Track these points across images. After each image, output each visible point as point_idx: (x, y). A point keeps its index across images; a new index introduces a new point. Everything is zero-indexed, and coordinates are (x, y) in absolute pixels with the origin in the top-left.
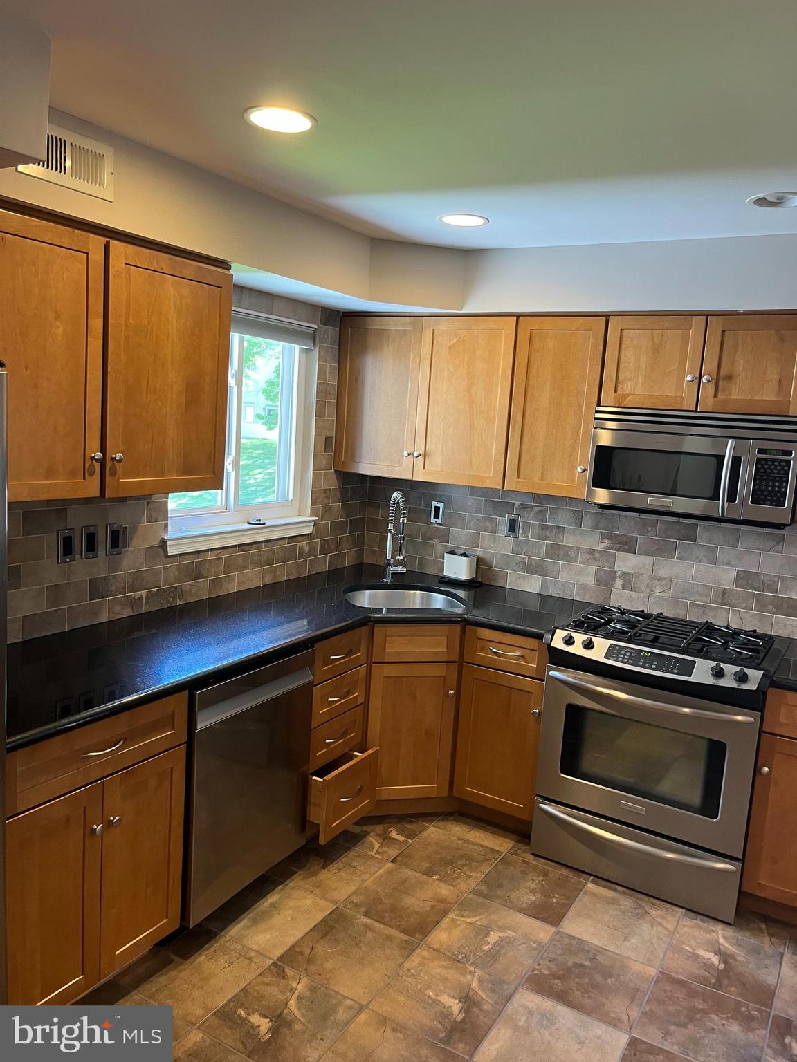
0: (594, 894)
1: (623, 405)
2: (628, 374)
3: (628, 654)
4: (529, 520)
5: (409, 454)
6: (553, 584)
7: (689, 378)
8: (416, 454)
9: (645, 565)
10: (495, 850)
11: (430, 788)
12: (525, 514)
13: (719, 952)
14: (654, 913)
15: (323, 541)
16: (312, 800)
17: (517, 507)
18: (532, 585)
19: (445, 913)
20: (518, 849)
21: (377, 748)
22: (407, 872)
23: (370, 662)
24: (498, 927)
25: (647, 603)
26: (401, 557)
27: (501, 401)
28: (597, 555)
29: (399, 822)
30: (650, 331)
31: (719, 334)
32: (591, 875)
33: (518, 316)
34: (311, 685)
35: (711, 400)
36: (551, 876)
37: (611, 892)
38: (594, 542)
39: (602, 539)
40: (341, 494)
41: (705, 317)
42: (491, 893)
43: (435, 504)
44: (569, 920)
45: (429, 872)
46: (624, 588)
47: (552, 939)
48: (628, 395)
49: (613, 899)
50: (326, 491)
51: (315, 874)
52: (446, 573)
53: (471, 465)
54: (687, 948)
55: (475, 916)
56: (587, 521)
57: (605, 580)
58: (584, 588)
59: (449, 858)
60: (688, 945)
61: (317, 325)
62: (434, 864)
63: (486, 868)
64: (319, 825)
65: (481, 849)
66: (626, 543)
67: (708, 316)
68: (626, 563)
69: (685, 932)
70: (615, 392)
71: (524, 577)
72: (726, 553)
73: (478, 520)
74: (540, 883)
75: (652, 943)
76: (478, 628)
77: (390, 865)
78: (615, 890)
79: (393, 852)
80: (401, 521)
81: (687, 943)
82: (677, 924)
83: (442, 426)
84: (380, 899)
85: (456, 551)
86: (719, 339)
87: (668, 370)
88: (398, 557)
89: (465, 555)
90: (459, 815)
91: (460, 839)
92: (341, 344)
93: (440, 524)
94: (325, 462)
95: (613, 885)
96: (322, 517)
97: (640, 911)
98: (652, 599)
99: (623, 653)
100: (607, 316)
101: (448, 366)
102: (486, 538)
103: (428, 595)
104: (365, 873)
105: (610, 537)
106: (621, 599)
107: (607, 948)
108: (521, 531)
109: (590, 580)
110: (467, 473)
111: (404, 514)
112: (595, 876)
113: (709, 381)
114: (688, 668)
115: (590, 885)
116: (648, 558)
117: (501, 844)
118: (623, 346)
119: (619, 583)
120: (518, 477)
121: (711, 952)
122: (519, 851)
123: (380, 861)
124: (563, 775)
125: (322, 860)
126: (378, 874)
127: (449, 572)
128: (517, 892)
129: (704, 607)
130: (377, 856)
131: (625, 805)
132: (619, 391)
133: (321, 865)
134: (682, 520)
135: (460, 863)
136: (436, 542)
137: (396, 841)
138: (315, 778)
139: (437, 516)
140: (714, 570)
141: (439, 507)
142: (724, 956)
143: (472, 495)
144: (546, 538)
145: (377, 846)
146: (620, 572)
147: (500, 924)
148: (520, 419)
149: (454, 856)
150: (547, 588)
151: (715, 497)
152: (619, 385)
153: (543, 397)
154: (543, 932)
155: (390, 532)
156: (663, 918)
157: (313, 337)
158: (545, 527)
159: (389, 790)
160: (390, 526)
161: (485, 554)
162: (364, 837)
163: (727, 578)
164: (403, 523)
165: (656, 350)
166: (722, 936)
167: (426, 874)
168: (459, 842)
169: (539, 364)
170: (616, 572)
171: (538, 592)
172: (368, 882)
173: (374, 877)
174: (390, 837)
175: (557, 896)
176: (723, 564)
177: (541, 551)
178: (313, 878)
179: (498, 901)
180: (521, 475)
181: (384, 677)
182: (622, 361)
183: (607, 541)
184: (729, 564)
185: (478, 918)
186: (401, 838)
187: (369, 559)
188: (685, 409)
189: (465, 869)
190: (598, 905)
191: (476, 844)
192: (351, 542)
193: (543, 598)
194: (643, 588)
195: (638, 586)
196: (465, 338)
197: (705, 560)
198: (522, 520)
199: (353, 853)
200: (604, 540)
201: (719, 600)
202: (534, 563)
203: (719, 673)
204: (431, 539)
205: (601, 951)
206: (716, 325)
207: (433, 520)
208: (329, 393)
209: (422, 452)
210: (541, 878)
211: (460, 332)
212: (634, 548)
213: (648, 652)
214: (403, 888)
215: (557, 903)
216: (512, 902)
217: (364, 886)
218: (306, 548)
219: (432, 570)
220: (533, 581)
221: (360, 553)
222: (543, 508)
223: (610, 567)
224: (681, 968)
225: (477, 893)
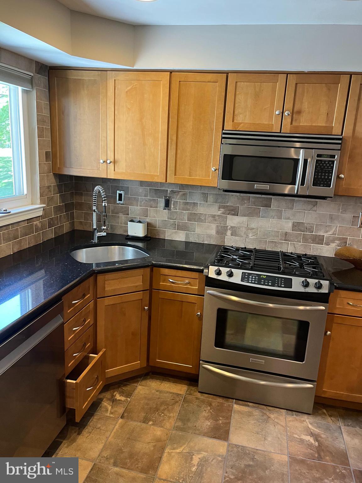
0: (239, 412)
1: (237, 130)
2: (240, 111)
3: (254, 277)
4: (176, 199)
5: (104, 162)
6: (192, 235)
7: (277, 113)
8: (108, 162)
9: (243, 222)
10: (179, 394)
11: (137, 364)
12: (175, 196)
13: (312, 434)
14: (272, 416)
15: (50, 219)
16: (68, 395)
17: (169, 192)
18: (180, 237)
19: (163, 449)
20: (191, 390)
21: (104, 350)
22: (133, 424)
23: (96, 298)
24: (196, 451)
25: (244, 242)
26: (105, 228)
27: (162, 126)
28: (217, 218)
29: (119, 387)
30: (253, 83)
31: (294, 86)
32: (233, 399)
33: (171, 72)
34: (62, 325)
35: (289, 126)
36: (213, 404)
37: (247, 408)
38: (215, 210)
39: (219, 208)
40: (59, 189)
41: (286, 75)
42: (185, 427)
43: (118, 192)
44: (233, 434)
45: (146, 420)
46: (232, 235)
47: (228, 451)
48: (241, 123)
49: (249, 412)
50: (49, 187)
51: (74, 440)
52: (129, 234)
53: (145, 168)
54: (296, 436)
55: (181, 446)
56: (211, 198)
57: (222, 231)
58: (210, 236)
59: (155, 407)
60: (296, 434)
61: (33, 74)
62: (147, 413)
63: (177, 408)
64: (75, 409)
65: (171, 395)
66: (232, 210)
67: (287, 74)
68: (233, 221)
69: (291, 425)
70: (233, 121)
71: (176, 233)
72: (287, 213)
73: (146, 201)
74: (209, 412)
75: (278, 438)
76: (161, 269)
77: (120, 420)
78: (248, 406)
79: (121, 410)
80: (104, 205)
81: (295, 432)
82: (286, 420)
83: (124, 143)
84: (121, 450)
85: (134, 220)
86: (294, 88)
87: (264, 108)
88: (103, 227)
89: (140, 222)
90: (152, 374)
91: (157, 391)
92: (50, 88)
93: (123, 204)
94: (46, 168)
95: (246, 403)
96: (48, 204)
97: (265, 417)
98: (247, 240)
99: (251, 277)
100: (227, 73)
101: (126, 105)
102: (151, 211)
103: (123, 248)
104: (107, 431)
105: (224, 207)
106: (231, 241)
107: (258, 448)
108: (172, 206)
109: (213, 232)
110: (142, 173)
111: (105, 200)
112: (236, 399)
113: (289, 115)
114: (289, 283)
115: (236, 407)
116: (245, 218)
117: (180, 389)
118: (237, 93)
119: (229, 233)
120: (175, 175)
121: (308, 435)
122: (192, 392)
123: (114, 419)
124: (217, 348)
125: (77, 428)
126: (115, 430)
127: (131, 233)
128: (199, 421)
129: (275, 242)
130: (111, 416)
131: (253, 360)
132: (235, 121)
133: (77, 433)
134: (263, 196)
135: (162, 408)
136: (121, 215)
137: (120, 401)
138: (69, 381)
139: (120, 199)
140: (281, 222)
141: (122, 194)
142: (316, 437)
143: (141, 186)
144: (188, 210)
145: (110, 408)
146: (229, 227)
147: (196, 448)
148: (175, 138)
149: (157, 404)
150: (189, 238)
151: (294, 183)
152: (235, 117)
153: (189, 125)
154: (221, 447)
155: (95, 211)
156: (277, 418)
157: (31, 82)
158: (187, 203)
159: (112, 371)
160: (94, 208)
161: (151, 220)
162: (100, 403)
163: (288, 226)
164: (105, 206)
165: (257, 96)
166: (308, 422)
167: (144, 422)
168: (157, 393)
169: (186, 103)
170: (227, 226)
171: (184, 240)
172: (110, 438)
173: (113, 433)
174: (116, 399)
175: (220, 418)
176: (286, 219)
177: (184, 217)
178: (74, 444)
179: (191, 431)
180: (177, 174)
181: (105, 306)
182: (236, 102)
183: (222, 210)
184: (289, 218)
185: (183, 448)
186: (123, 398)
187: (78, 227)
188: (274, 131)
189: (166, 412)
190: (244, 419)
191: (167, 392)
192: (66, 218)
193: (187, 244)
194: (242, 234)
195: (240, 233)
196: (136, 86)
197: (276, 217)
198: (172, 200)
199: (95, 417)
200: (220, 209)
201: (283, 238)
202: (181, 224)
203: (306, 285)
204: (117, 213)
205: (255, 451)
206: (292, 80)
207: (118, 202)
208: (45, 122)
209: (112, 160)
210: (209, 408)
211: (133, 82)
212: (237, 213)
213: (265, 275)
214: (132, 437)
215: (222, 423)
216: (199, 430)
217: (108, 442)
218: (39, 225)
219: (119, 232)
220: (181, 235)
221: (72, 224)
222: (185, 192)
223: (224, 224)
224: (300, 451)
225: (177, 428)
